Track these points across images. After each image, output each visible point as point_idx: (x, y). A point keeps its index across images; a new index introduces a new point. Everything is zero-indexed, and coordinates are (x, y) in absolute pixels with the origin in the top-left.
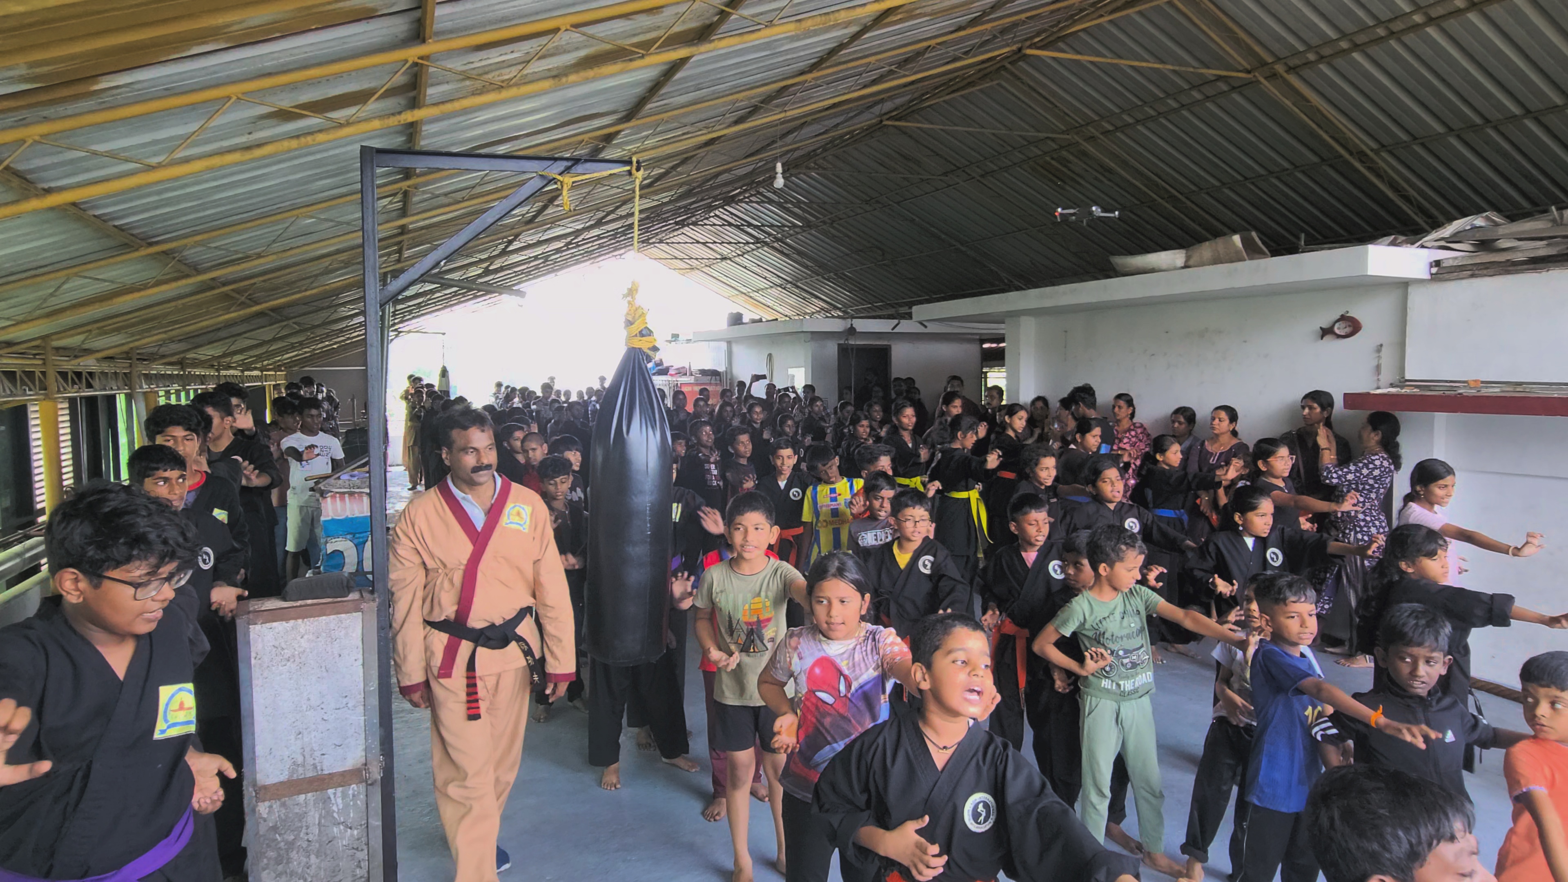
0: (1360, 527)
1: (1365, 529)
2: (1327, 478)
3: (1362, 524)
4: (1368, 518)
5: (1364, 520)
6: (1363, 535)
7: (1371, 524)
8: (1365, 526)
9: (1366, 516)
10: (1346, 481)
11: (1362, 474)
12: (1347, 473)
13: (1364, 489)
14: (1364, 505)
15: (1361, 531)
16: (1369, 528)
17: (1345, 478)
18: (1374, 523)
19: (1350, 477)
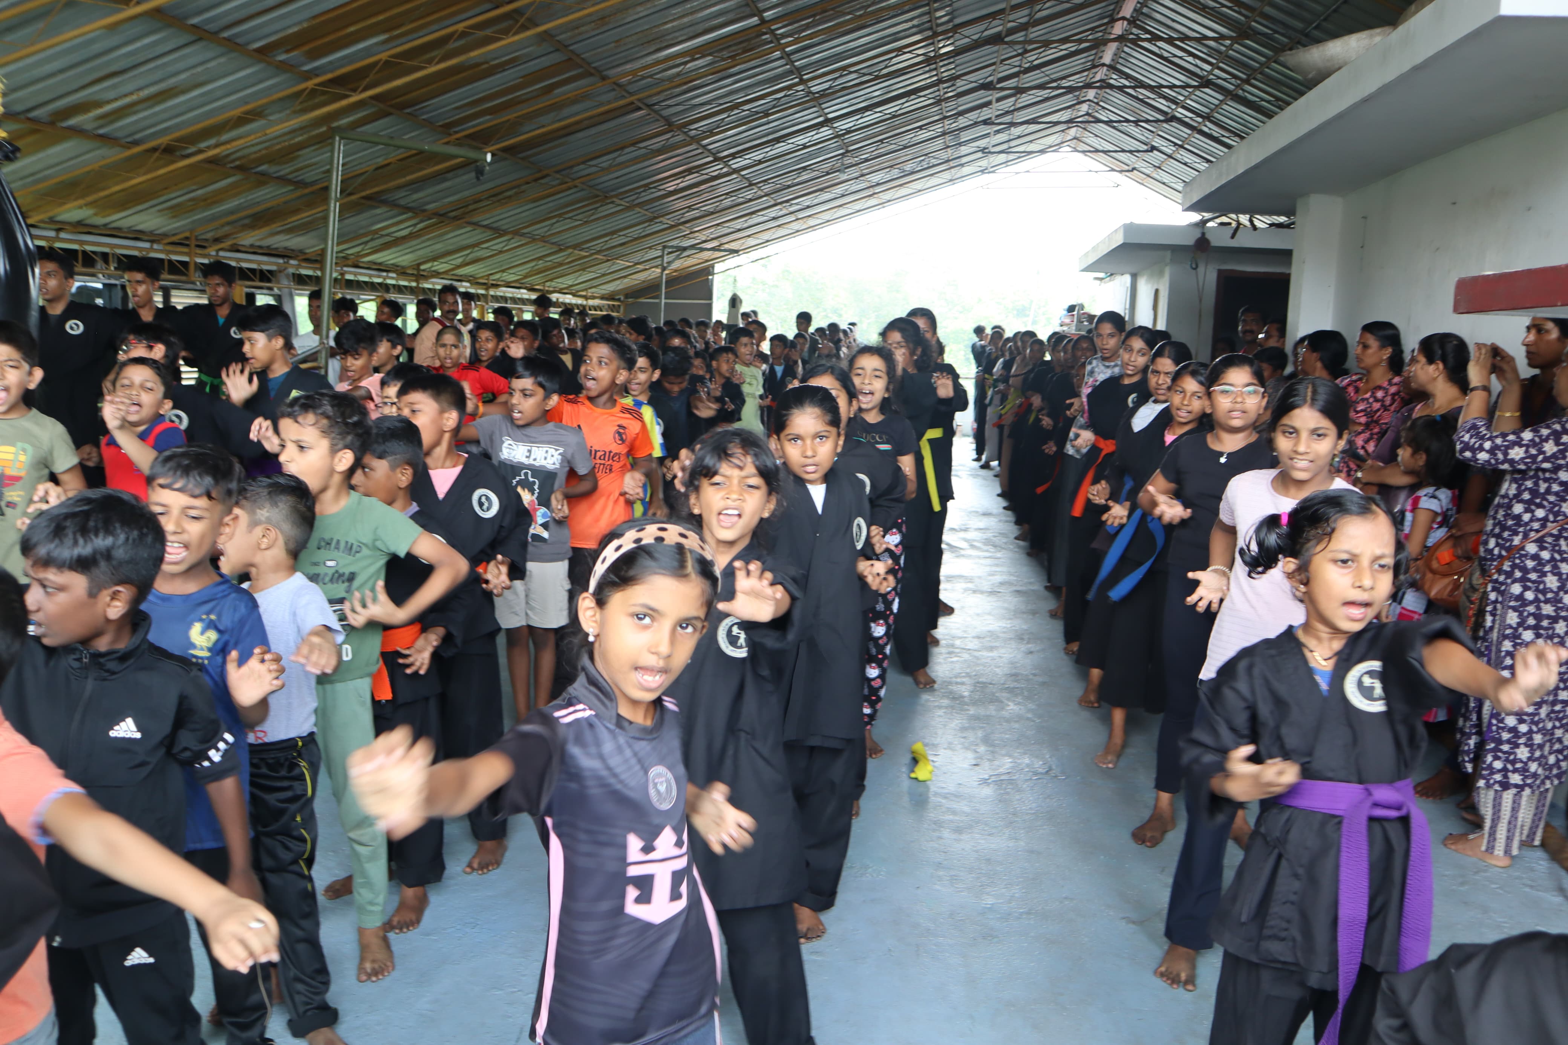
0: (1525, 570)
1: (1533, 576)
2: (1467, 447)
3: (1530, 564)
4: (1545, 555)
5: (1535, 557)
6: (1526, 588)
7: (1547, 568)
8: (1534, 570)
9: (1542, 548)
10: (1506, 460)
11: (1541, 452)
12: (1514, 444)
13: (1548, 491)
14: (1544, 526)
15: (1523, 580)
16: (1544, 574)
17: (1506, 454)
18: (1555, 567)
19: (1516, 453)
